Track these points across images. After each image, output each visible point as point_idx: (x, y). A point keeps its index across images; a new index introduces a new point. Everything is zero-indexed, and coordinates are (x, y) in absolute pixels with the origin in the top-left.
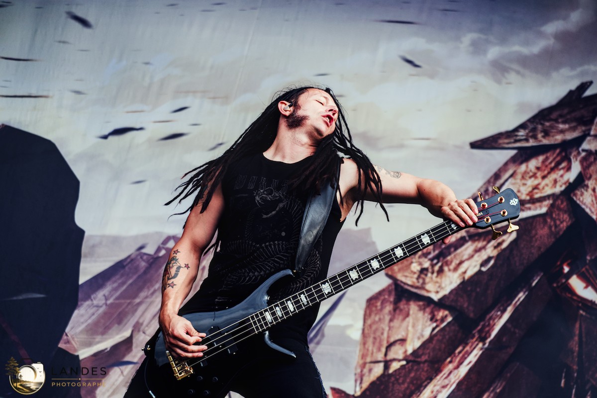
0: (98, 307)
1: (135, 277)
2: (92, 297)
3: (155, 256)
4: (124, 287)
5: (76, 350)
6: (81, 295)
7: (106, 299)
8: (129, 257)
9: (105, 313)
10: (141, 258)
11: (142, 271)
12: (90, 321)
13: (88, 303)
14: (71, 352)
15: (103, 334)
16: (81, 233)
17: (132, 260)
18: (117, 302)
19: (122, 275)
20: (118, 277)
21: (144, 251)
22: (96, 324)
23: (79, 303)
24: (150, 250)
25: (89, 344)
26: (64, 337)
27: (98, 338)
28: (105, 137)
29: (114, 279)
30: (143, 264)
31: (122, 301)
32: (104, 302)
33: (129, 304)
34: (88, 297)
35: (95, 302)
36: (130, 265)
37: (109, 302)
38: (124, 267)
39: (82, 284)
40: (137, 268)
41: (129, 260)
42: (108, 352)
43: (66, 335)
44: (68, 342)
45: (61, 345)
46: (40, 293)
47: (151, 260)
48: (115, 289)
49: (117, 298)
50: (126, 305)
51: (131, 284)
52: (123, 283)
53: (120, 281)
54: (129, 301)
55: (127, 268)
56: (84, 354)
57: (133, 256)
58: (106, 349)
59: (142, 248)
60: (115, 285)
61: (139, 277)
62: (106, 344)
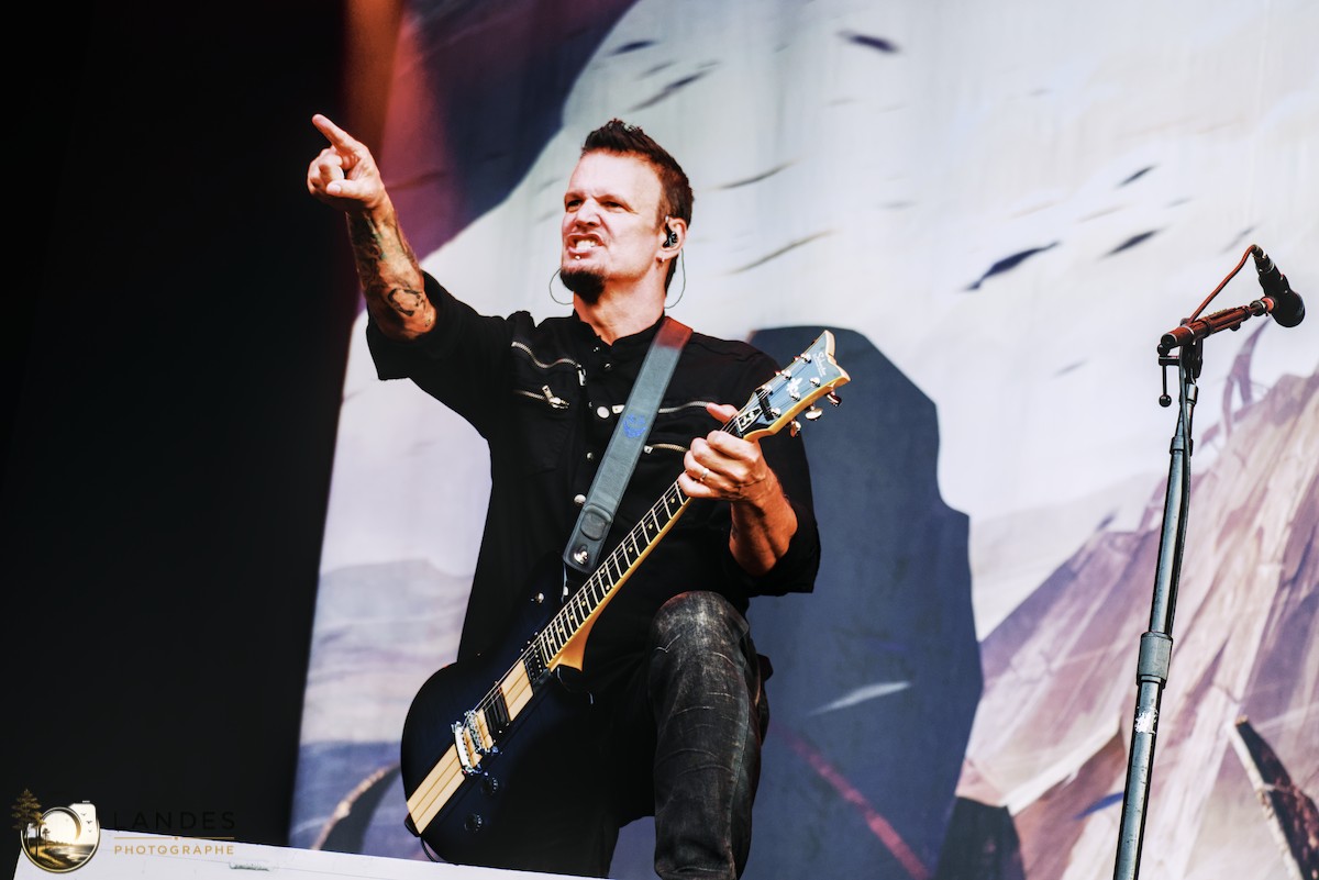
0: (1033, 682)
1: (1104, 593)
2: (1015, 660)
3: (1143, 532)
4: (1085, 622)
5: (999, 795)
6: (987, 664)
7: (1049, 659)
8: (1082, 549)
9: (1052, 694)
10: (1112, 544)
11: (1117, 575)
12: (1020, 720)
13: (1007, 678)
14: (989, 800)
15: (1056, 741)
16: (961, 521)
17: (1090, 556)
18: (1075, 660)
19: (1075, 596)
20: (1064, 602)
21: (1113, 527)
22: (1036, 723)
23: (988, 683)
24: (1128, 522)
25: (1029, 774)
26: (967, 771)
27: (1046, 754)
28: (976, 286)
29: (1056, 609)
30: (1119, 559)
31: (1085, 656)
32: (1042, 667)
33: (1103, 658)
34: (1004, 665)
35: (1024, 673)
36: (1087, 569)
37: (1057, 664)
38: (1074, 576)
39: (987, 640)
40: (1105, 572)
41: (1082, 558)
42: (1074, 782)
43: (971, 764)
44: (977, 779)
45: (964, 790)
46: (894, 680)
47: (1135, 545)
48: (1065, 633)
49: (1075, 652)
50: (1094, 663)
51: (1100, 612)
52: (1081, 614)
53: (1072, 611)
54: (1099, 653)
55: (1082, 578)
56: (1019, 799)
57: (1091, 547)
58: (1068, 777)
59: (1106, 522)
60: (1063, 622)
61: (1116, 589)
62: (1066, 764)
